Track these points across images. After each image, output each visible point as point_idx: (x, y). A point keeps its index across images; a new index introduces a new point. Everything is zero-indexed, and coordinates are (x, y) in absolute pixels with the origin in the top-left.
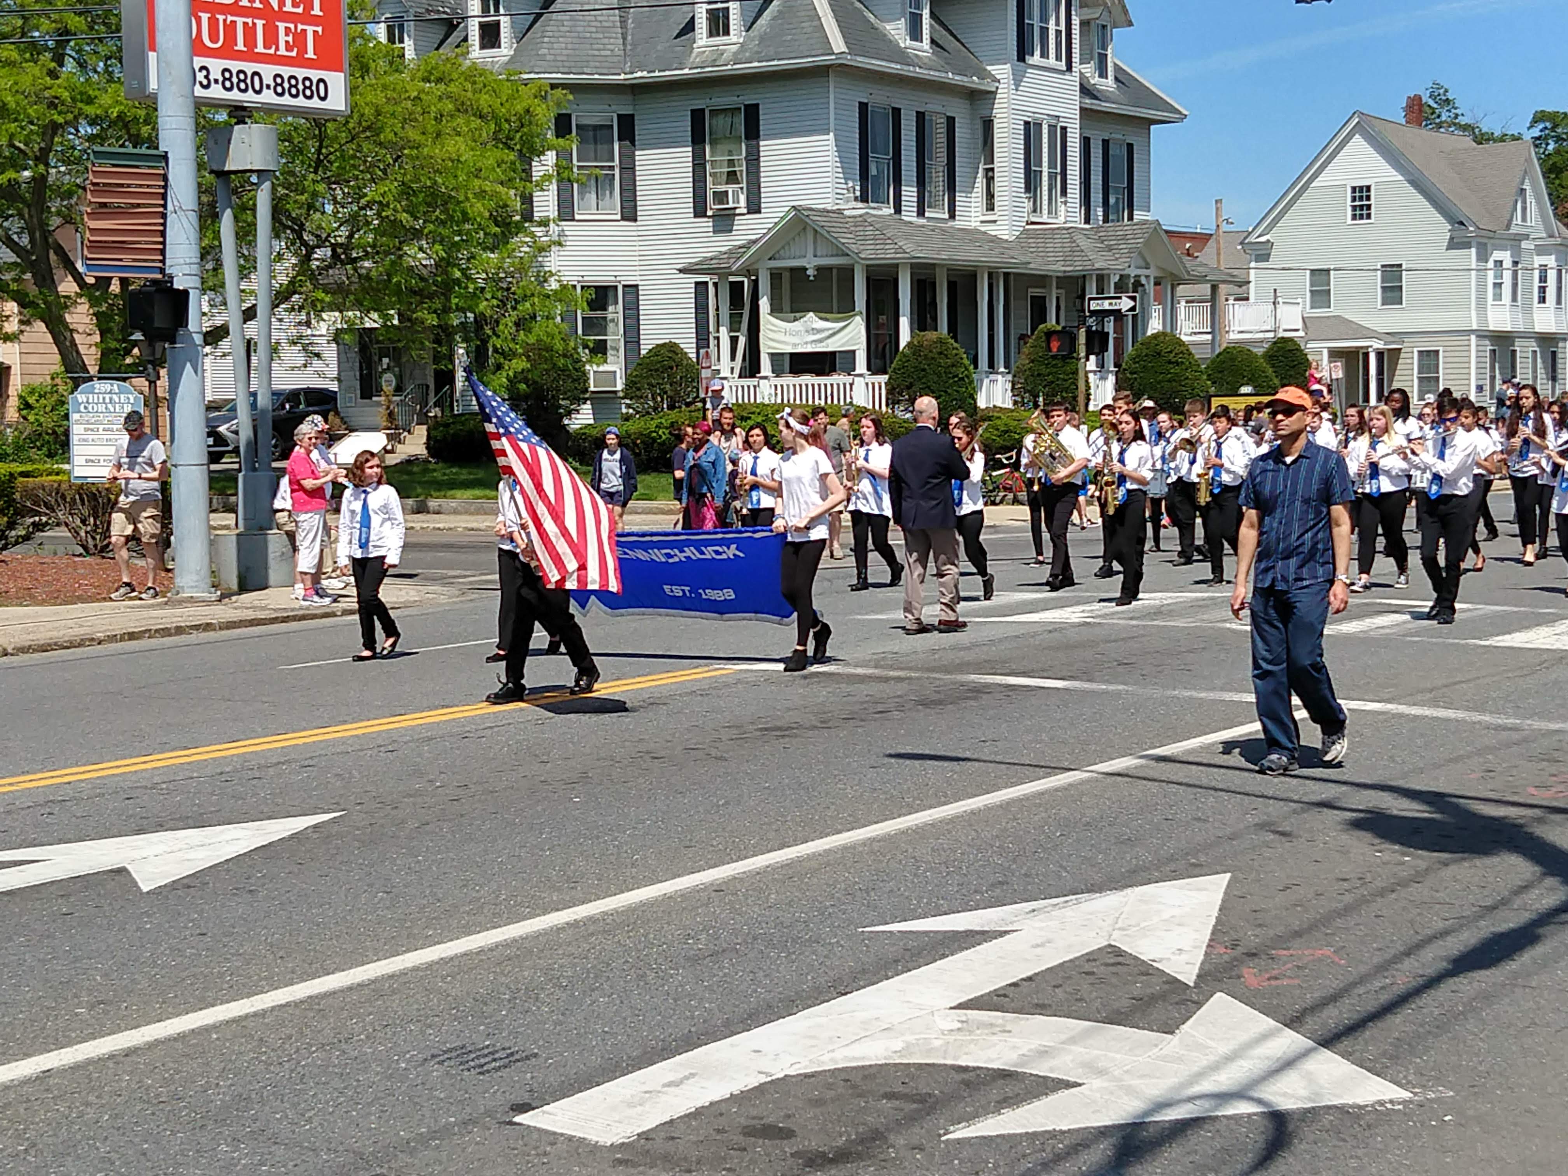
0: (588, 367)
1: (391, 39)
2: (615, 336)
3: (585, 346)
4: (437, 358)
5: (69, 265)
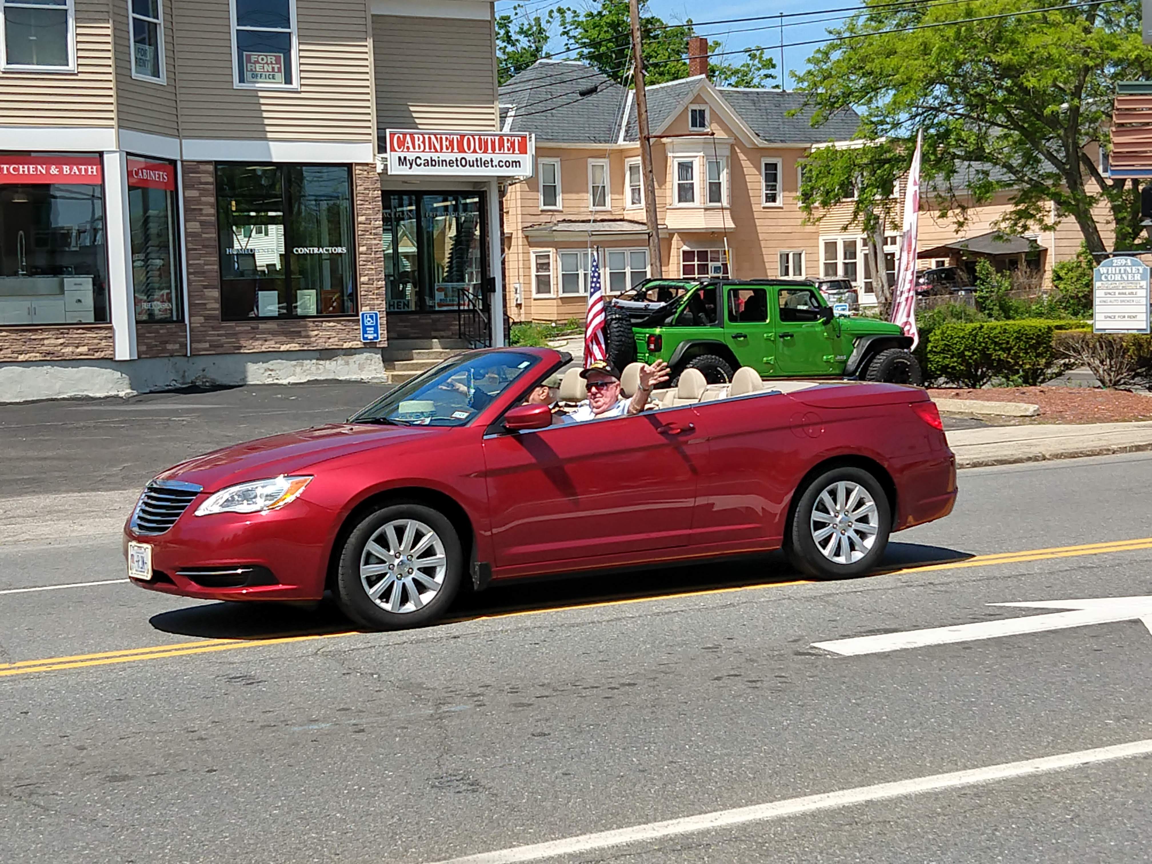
5: (1094, 172)
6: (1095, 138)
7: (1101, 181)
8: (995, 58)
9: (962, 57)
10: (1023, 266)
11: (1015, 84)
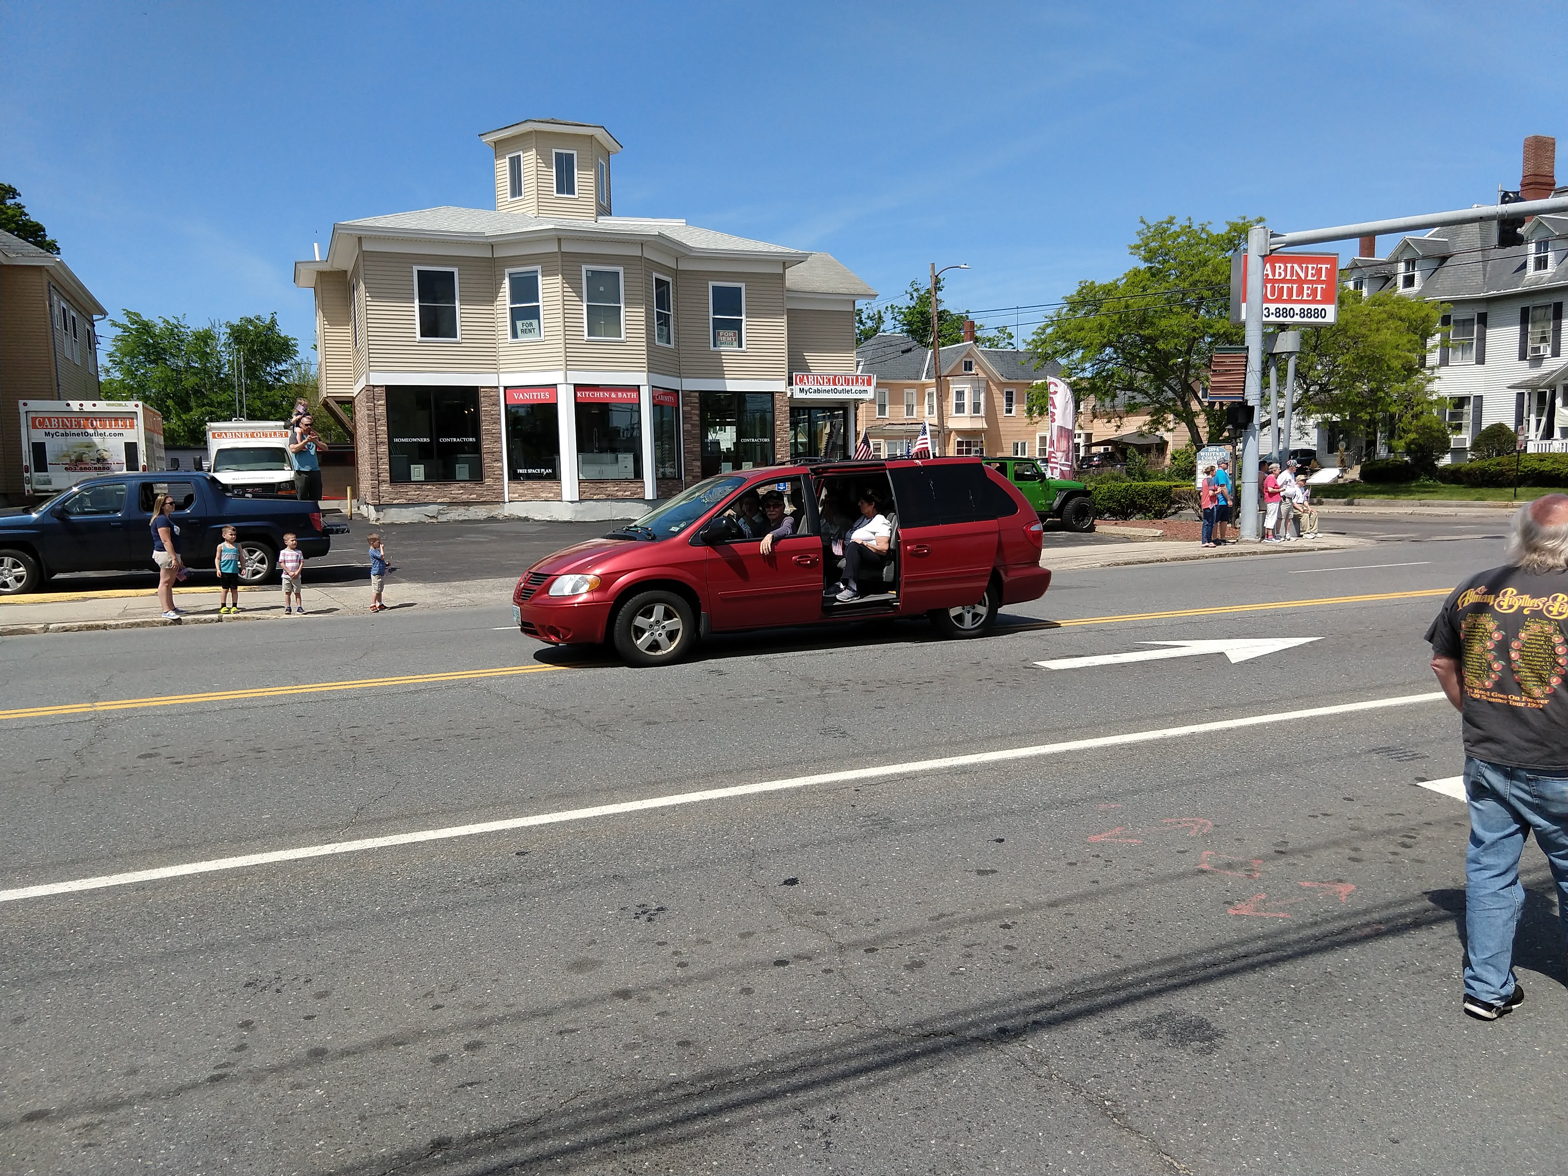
0: (1450, 436)
1: (1356, 287)
2: (1468, 421)
3: (1450, 426)
4: (1368, 434)
5: (1197, 398)
6: (1198, 379)
7: (1200, 403)
8: (1142, 332)
9: (1122, 332)
10: (1154, 451)
11: (1153, 347)
